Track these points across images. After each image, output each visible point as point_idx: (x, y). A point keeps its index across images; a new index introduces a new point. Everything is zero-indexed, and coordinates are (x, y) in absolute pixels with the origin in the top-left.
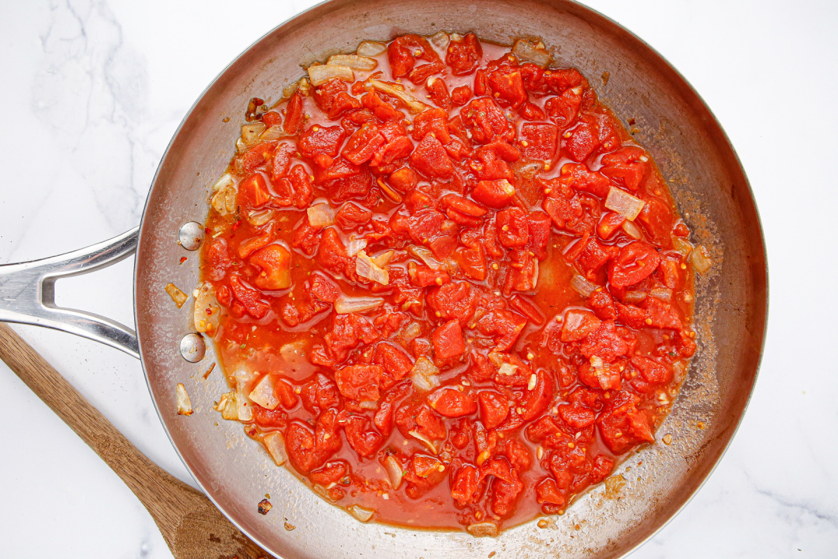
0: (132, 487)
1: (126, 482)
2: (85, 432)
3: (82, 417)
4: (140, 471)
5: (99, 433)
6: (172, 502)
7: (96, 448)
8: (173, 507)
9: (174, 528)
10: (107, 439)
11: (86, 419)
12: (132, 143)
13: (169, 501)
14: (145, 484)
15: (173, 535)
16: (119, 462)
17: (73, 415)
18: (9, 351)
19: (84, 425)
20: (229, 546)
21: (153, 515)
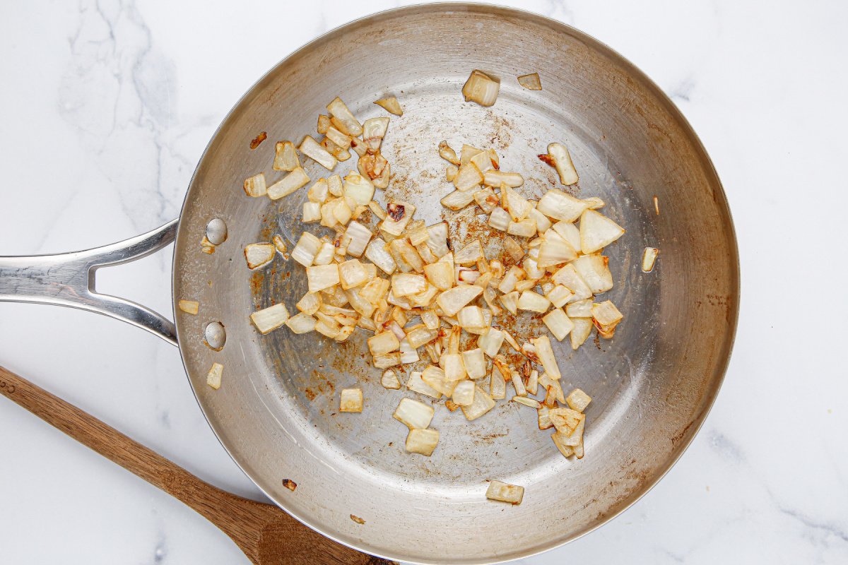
0: (205, 514)
1: (198, 511)
2: (149, 471)
3: (142, 458)
4: (210, 496)
5: (162, 469)
6: (248, 519)
7: (162, 485)
8: (250, 524)
9: (255, 543)
10: (171, 473)
11: (146, 458)
12: (159, 148)
13: (244, 519)
14: (217, 507)
15: (255, 551)
16: (187, 492)
17: (133, 457)
18: (55, 411)
19: (146, 464)
20: (312, 552)
21: (233, 537)
